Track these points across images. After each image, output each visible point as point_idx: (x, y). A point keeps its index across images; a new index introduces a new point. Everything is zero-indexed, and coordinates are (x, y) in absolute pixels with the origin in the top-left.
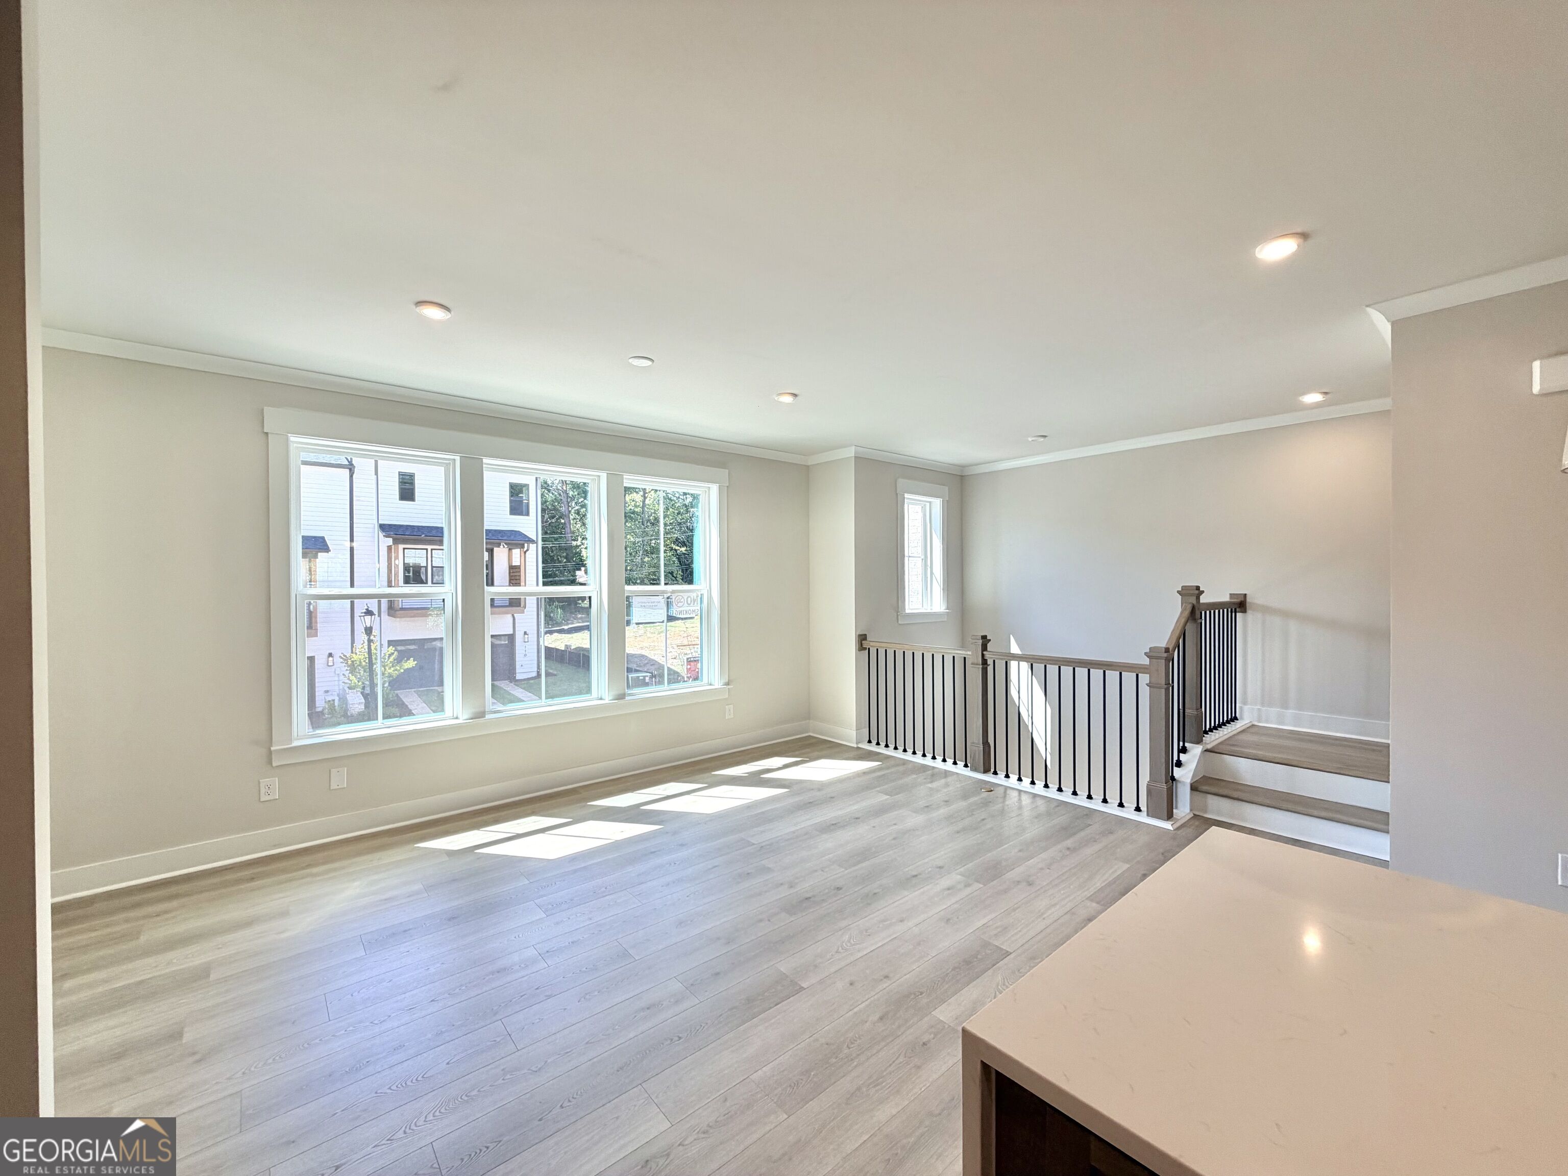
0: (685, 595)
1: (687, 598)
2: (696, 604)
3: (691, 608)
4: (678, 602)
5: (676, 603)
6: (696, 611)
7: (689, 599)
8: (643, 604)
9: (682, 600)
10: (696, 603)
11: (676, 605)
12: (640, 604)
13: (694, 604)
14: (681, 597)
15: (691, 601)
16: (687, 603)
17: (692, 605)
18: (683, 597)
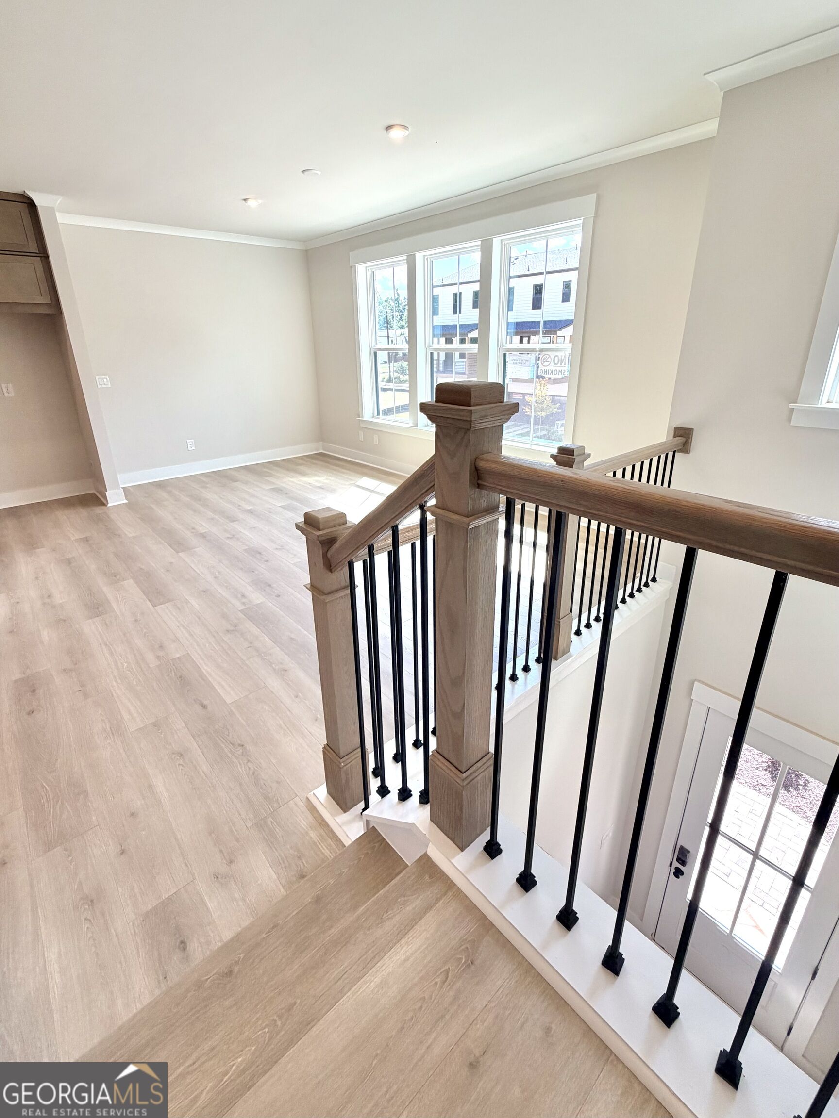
0: (552, 354)
1: (555, 357)
2: (563, 365)
3: (558, 368)
4: (544, 362)
5: (543, 362)
6: (563, 371)
7: (556, 358)
8: (515, 361)
9: (549, 359)
10: (564, 363)
11: (542, 364)
12: (513, 361)
13: (561, 364)
14: (548, 356)
15: (559, 361)
16: (554, 363)
17: (559, 365)
18: (550, 356)
